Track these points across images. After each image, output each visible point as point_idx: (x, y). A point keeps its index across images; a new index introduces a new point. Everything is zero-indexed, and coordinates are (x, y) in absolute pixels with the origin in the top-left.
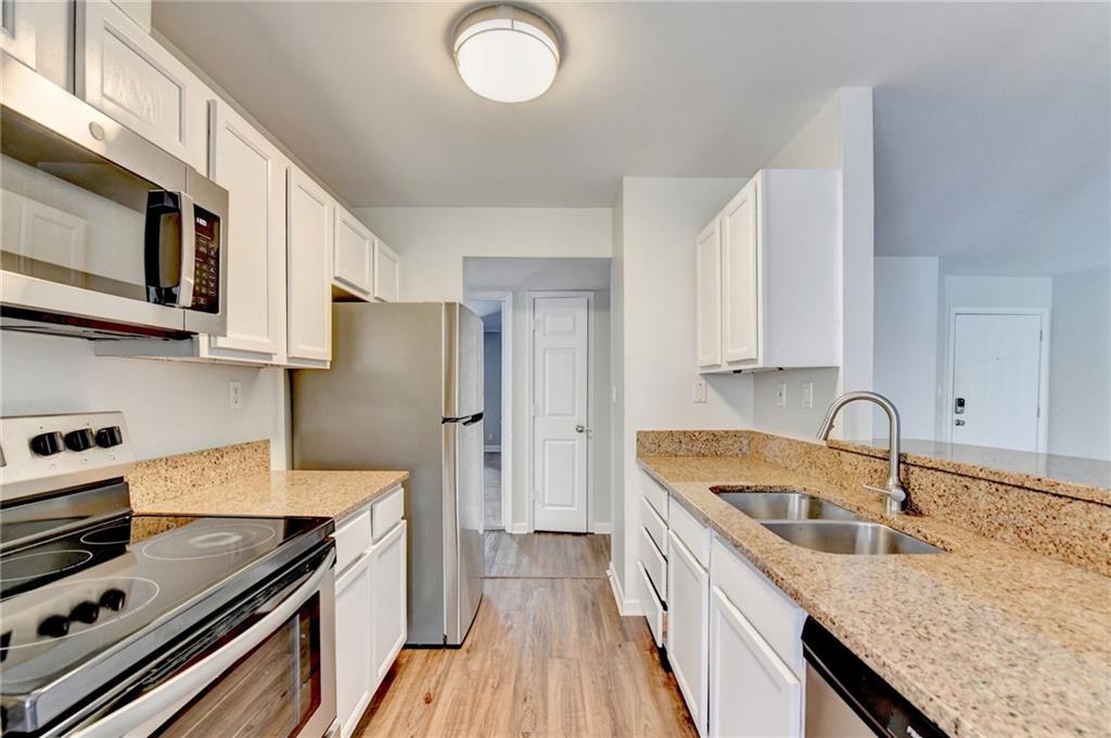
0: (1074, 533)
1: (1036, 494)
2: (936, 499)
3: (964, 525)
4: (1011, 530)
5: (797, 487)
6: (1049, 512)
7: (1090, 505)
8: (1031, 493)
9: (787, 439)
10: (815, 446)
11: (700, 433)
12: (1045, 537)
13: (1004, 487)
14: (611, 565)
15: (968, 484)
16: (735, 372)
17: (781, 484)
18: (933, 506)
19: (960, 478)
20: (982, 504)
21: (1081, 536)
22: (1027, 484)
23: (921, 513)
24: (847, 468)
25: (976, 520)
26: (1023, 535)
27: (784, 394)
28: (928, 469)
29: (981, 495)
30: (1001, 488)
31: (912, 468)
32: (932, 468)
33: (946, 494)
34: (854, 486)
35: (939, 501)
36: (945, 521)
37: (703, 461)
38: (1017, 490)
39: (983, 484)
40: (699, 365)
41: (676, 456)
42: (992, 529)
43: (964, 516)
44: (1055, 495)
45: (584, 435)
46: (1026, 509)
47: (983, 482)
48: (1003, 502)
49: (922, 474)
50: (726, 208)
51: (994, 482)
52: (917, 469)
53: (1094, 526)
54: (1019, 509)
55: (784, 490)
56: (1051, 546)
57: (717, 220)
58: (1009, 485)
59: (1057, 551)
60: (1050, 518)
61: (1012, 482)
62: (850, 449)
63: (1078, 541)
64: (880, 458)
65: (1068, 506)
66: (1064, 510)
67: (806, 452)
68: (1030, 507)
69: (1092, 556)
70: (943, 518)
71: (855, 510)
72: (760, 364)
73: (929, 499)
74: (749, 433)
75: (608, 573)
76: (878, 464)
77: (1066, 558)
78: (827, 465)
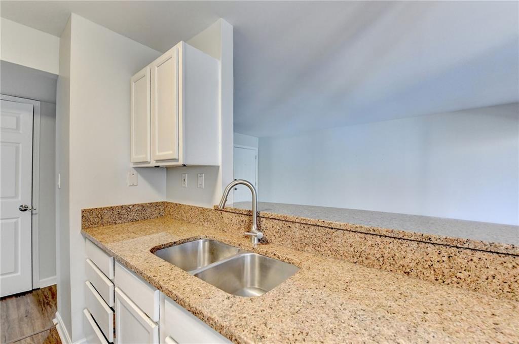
0: (338, 245)
1: (322, 228)
2: (275, 234)
3: (289, 246)
4: (311, 246)
5: (202, 236)
6: (327, 236)
7: (345, 232)
8: (320, 228)
9: (189, 206)
10: (207, 209)
11: (133, 206)
12: (326, 248)
13: (307, 226)
14: (58, 314)
15: (290, 226)
16: (156, 167)
17: (193, 235)
18: (273, 237)
19: (286, 223)
20: (297, 234)
21: (341, 246)
22: (319, 224)
23: (267, 242)
24: (226, 221)
25: (295, 243)
26: (317, 248)
27: (186, 180)
28: (270, 219)
29: (297, 231)
30: (306, 226)
31: (262, 219)
32: (273, 218)
33: (280, 231)
34: (230, 230)
35: (276, 235)
36: (279, 245)
37: (136, 225)
38: (313, 227)
39: (297, 225)
40: (133, 161)
41: (116, 224)
42: (303, 246)
43: (289, 241)
44: (330, 228)
45: (28, 213)
46: (317, 235)
47: (297, 224)
48: (307, 233)
49: (267, 222)
50: (155, 61)
51: (302, 224)
52: (264, 219)
53: (347, 241)
54: (314, 236)
55: (195, 239)
56: (329, 252)
57: (148, 68)
58: (310, 225)
59: (332, 254)
60: (328, 239)
61: (312, 223)
62: (228, 210)
63: (340, 248)
64: (245, 215)
65: (335, 232)
66: (334, 235)
67: (201, 213)
68: (319, 234)
69: (346, 254)
70: (279, 243)
71: (237, 245)
72: (181, 162)
73: (271, 234)
74: (163, 203)
75: (55, 321)
76: (244, 218)
77: (335, 257)
78: (215, 220)
